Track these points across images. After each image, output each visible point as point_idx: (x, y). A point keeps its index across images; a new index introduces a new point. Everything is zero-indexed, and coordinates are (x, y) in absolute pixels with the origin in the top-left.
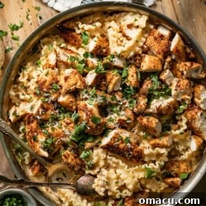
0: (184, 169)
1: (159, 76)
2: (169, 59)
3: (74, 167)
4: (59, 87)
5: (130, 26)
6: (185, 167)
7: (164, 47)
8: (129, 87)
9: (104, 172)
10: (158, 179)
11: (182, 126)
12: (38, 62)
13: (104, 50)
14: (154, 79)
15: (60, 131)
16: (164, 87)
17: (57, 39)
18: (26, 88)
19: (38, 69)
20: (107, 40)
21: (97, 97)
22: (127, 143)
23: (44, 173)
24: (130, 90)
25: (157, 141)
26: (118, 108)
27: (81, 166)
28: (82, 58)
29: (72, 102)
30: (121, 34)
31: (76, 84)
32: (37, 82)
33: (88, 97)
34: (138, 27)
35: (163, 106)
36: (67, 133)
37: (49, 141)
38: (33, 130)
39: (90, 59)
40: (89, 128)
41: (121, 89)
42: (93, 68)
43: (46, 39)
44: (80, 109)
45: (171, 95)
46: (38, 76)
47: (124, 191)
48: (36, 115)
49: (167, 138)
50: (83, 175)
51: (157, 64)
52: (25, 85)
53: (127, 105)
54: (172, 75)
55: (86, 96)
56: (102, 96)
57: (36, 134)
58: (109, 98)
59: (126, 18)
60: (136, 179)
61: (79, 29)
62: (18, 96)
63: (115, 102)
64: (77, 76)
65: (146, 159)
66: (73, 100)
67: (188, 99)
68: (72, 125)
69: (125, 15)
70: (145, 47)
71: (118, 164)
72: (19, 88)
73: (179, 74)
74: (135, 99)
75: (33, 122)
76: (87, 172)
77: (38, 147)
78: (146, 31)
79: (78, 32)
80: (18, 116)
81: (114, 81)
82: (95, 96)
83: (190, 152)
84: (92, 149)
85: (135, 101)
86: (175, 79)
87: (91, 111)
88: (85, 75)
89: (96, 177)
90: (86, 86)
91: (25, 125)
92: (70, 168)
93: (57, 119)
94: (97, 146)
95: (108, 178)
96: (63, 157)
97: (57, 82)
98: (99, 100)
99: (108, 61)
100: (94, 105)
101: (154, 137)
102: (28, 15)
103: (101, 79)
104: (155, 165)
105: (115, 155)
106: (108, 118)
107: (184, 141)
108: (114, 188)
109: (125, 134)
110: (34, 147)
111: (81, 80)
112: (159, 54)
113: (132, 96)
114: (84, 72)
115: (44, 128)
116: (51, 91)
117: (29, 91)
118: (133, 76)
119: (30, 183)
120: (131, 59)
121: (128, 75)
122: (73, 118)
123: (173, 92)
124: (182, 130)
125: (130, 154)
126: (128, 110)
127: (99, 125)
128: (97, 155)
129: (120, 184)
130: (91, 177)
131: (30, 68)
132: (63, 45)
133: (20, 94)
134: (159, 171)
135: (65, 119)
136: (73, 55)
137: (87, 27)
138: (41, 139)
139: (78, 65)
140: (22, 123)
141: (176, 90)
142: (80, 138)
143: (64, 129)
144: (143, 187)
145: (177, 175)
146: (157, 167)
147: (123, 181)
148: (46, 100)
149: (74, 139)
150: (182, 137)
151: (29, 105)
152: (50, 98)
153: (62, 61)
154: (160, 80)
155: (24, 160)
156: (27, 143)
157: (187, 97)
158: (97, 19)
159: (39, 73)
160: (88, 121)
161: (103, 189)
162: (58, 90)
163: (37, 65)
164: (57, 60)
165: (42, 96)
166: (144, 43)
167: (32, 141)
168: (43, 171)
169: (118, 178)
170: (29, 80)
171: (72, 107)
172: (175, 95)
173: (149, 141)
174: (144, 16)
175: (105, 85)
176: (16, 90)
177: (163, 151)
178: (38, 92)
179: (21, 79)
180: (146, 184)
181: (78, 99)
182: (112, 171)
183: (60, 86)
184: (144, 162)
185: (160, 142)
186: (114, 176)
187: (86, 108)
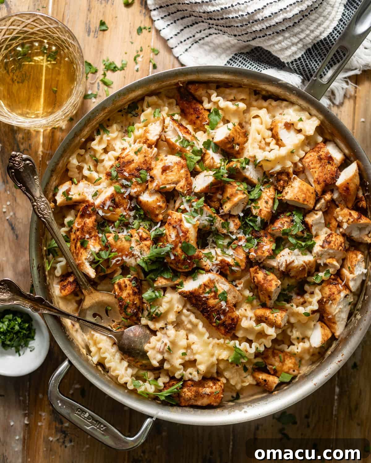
0: (290, 368)
1: (304, 216)
2: (328, 197)
3: (127, 307)
4: (148, 178)
5: (289, 126)
6: (291, 365)
7: (328, 176)
8: (256, 217)
9: (171, 331)
10: (245, 369)
11: (310, 303)
12: (130, 128)
13: (237, 148)
14: (297, 218)
15: (126, 244)
16: (305, 235)
17: (170, 105)
18: (97, 162)
19: (126, 138)
20: (246, 135)
21: (202, 214)
22: (221, 301)
23: (78, 298)
24: (254, 222)
25: (267, 313)
26: (226, 242)
27: (138, 308)
28: (199, 146)
29: (160, 207)
30: (270, 133)
31: (176, 183)
32: (118, 158)
33: (188, 209)
34: (300, 131)
35: (296, 263)
36: (136, 252)
37: (104, 255)
38: (86, 229)
39: (210, 152)
40: (173, 258)
41: (242, 215)
42: (210, 168)
43: (154, 99)
44: (170, 224)
45: (311, 252)
46: (124, 149)
47: (190, 370)
48: (99, 207)
49: (284, 314)
50: (136, 324)
51: (310, 197)
52: (98, 156)
53: (242, 243)
54: (323, 221)
55: (185, 206)
56: (210, 216)
57: (87, 236)
58: (219, 222)
59: (286, 111)
60: (214, 359)
61: (210, 101)
62: (80, 169)
63: (225, 231)
64: (182, 171)
65: (240, 334)
66: (163, 205)
67: (334, 266)
68: (148, 243)
69: (287, 107)
70: (300, 165)
71: (195, 326)
72: (87, 157)
73: (334, 223)
74: (257, 238)
75: (90, 216)
76: (144, 321)
77: (84, 258)
78: (309, 141)
79: (207, 105)
80: (71, 199)
81: (236, 199)
82: (200, 211)
83: (306, 345)
84: (164, 289)
85: (256, 241)
86: (326, 230)
87: (186, 232)
88: (194, 173)
89: (156, 335)
90: (190, 191)
91: (76, 216)
92: (121, 306)
93: (126, 225)
94: (174, 288)
95: (173, 343)
96: (116, 287)
97: (149, 169)
98: (204, 220)
99: (239, 165)
100: (194, 225)
101: (264, 306)
102: (138, 56)
103: (218, 189)
104: (251, 347)
105: (196, 311)
106: (206, 251)
107: (304, 326)
108: (177, 361)
109: (223, 286)
110: (77, 255)
111: (187, 179)
112: (319, 183)
113: (254, 231)
114: (195, 169)
115: (103, 232)
116: (134, 180)
117: (100, 167)
118: (267, 202)
119: (51, 308)
120: (272, 175)
121: (259, 198)
122: (153, 233)
123: (317, 249)
124: (309, 309)
125: (219, 319)
126: (240, 250)
127: (191, 258)
128: (170, 302)
129: (187, 358)
130: (148, 332)
131: (114, 132)
132: (177, 117)
133: (86, 167)
134: (252, 357)
135: (140, 230)
136: (189, 137)
137: (223, 103)
138: (94, 247)
139: (190, 154)
140: (73, 212)
141: (322, 247)
142: (154, 267)
143: (133, 244)
144: (219, 373)
145: (275, 373)
146: (252, 351)
147: (194, 354)
148: (123, 190)
149: (143, 265)
150: (304, 319)
151: (92, 189)
152: (129, 190)
153: (167, 141)
154: (304, 223)
155: (55, 268)
156: (68, 245)
157: (335, 263)
158: (243, 97)
159: (126, 145)
160: (176, 246)
161: (159, 357)
162: (147, 181)
163: (127, 132)
164: (160, 136)
165: (117, 181)
166: (301, 160)
167: (79, 244)
168: (77, 295)
169: (189, 347)
170: (106, 151)
171: (157, 215)
172: (317, 253)
173: (253, 308)
174: (314, 118)
175: (219, 200)
176: (81, 159)
177: (271, 332)
178: (114, 174)
179: (94, 145)
180: (226, 369)
181: (171, 206)
182: (182, 333)
183: (151, 177)
184: (235, 337)
185: (271, 317)
186: (183, 342)
187: (180, 225)
